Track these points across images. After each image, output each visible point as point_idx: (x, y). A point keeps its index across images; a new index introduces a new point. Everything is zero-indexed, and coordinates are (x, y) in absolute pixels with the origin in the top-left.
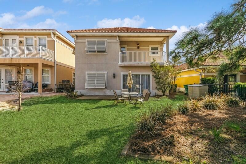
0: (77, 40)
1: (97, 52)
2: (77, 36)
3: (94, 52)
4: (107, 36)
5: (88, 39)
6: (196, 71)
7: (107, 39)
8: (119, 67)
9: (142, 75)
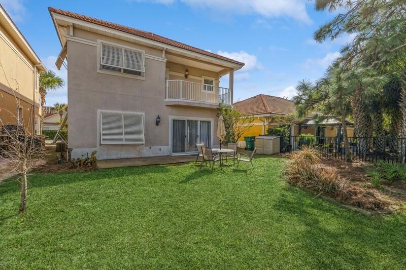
0: (74, 36)
1: (122, 71)
2: (75, 27)
3: (119, 70)
4: (144, 46)
5: (104, 41)
6: (260, 120)
7: (144, 51)
8: (166, 105)
9: (201, 121)
